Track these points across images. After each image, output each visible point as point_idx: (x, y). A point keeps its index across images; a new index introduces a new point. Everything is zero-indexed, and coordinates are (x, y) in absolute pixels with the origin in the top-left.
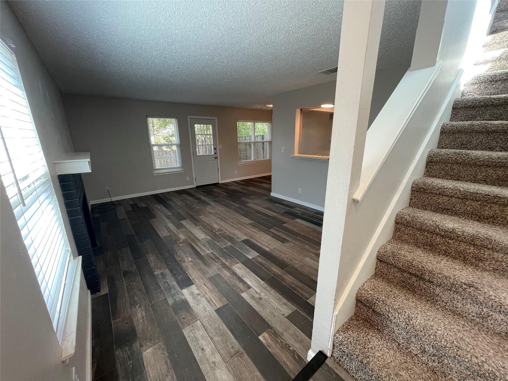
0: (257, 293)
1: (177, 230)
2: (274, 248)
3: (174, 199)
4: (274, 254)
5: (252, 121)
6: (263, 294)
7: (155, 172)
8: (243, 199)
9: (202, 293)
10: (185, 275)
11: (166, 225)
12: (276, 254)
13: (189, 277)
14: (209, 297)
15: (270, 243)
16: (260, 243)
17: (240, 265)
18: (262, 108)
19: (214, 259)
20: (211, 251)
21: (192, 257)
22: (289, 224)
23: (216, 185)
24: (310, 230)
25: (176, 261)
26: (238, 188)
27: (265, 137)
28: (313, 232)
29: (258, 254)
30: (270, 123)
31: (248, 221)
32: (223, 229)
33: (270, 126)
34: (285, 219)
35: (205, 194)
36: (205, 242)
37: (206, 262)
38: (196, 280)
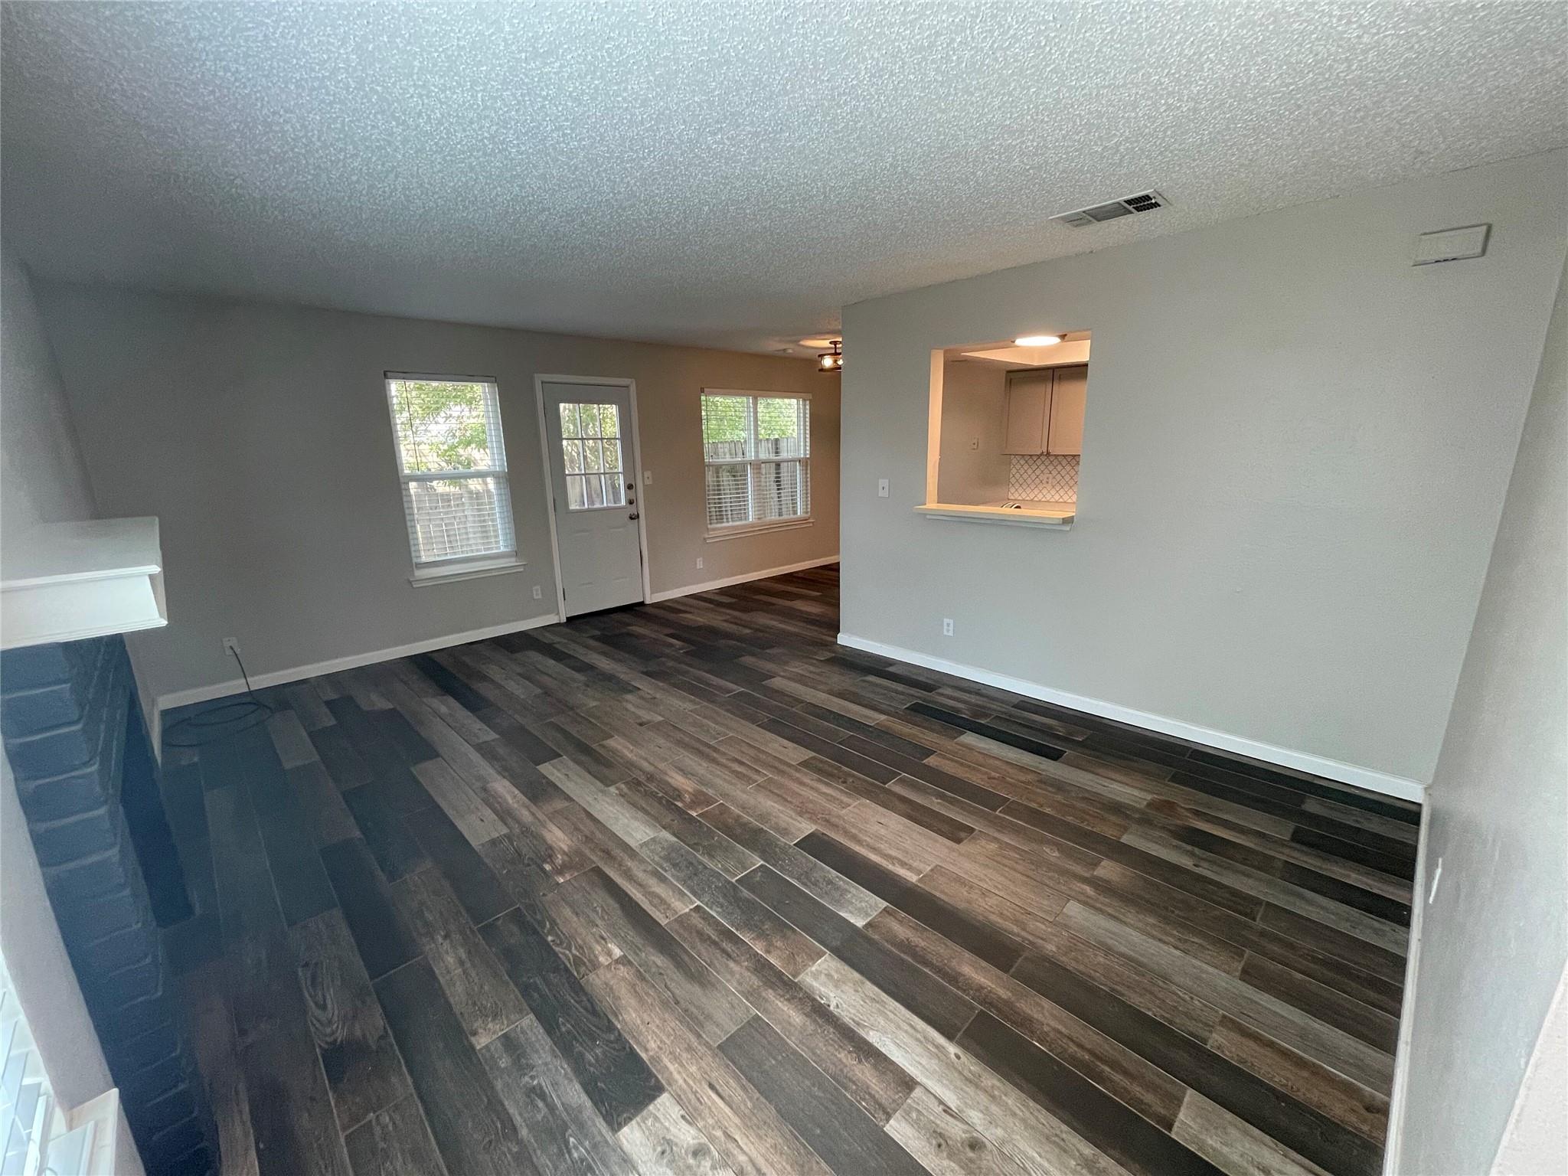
0: (947, 1110)
1: (534, 808)
2: (932, 870)
3: (494, 671)
4: (943, 897)
5: (749, 392)
6: (975, 1117)
7: (420, 573)
8: (748, 660)
9: (712, 1139)
10: (612, 1038)
11: (485, 789)
12: (947, 893)
13: (631, 1048)
14: (751, 1160)
15: (908, 845)
16: (874, 849)
17: (827, 963)
18: (785, 350)
19: (715, 943)
20: (692, 902)
21: (623, 942)
22: (944, 757)
23: (635, 610)
24: (1030, 777)
25: (560, 968)
26: (716, 620)
27: (783, 445)
28: (1043, 786)
29: (883, 904)
30: (804, 400)
31: (796, 754)
32: (710, 792)
33: (805, 409)
34: (927, 737)
35: (606, 648)
36: (657, 858)
37: (686, 958)
38: (666, 1061)
